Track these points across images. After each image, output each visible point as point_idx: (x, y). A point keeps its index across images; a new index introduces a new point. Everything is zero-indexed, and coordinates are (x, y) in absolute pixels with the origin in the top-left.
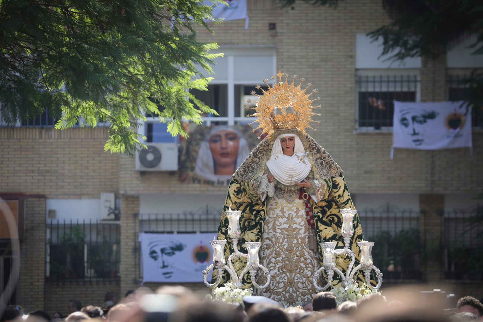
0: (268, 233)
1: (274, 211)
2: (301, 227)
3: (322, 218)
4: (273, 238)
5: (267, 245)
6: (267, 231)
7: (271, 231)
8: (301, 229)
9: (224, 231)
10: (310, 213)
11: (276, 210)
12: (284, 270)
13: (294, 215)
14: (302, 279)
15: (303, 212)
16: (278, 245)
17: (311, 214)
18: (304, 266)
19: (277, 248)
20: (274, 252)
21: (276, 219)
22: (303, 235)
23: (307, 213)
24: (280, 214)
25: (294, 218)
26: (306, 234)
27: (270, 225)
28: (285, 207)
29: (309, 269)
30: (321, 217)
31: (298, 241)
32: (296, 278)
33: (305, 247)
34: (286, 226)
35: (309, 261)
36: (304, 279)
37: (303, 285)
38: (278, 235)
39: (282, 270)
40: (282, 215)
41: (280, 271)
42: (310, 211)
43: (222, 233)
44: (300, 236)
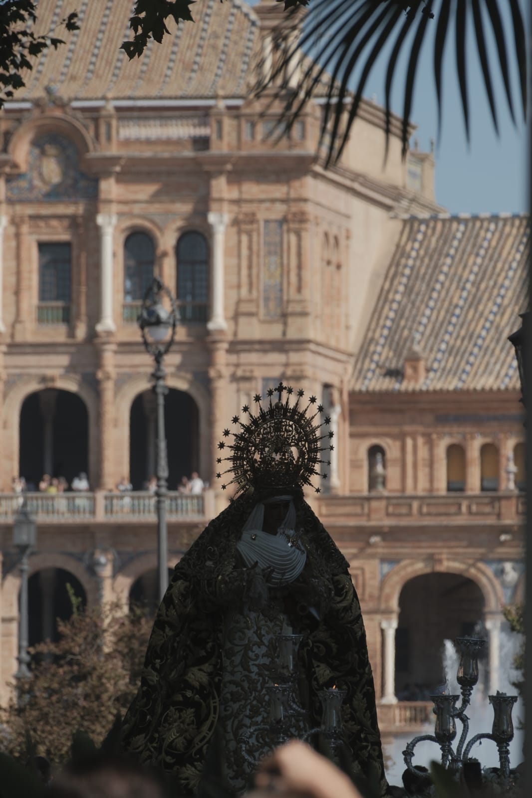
0: (232, 673)
1: (243, 633)
4: (244, 681)
5: (232, 694)
6: (229, 669)
7: (240, 668)
9: (158, 666)
11: (246, 631)
12: (267, 740)
16: (253, 695)
19: (253, 701)
20: (249, 707)
21: (247, 648)
24: (256, 639)
27: (237, 659)
28: (263, 627)
34: (266, 661)
38: (253, 676)
39: (264, 740)
40: (258, 640)
41: (261, 740)
43: (154, 668)
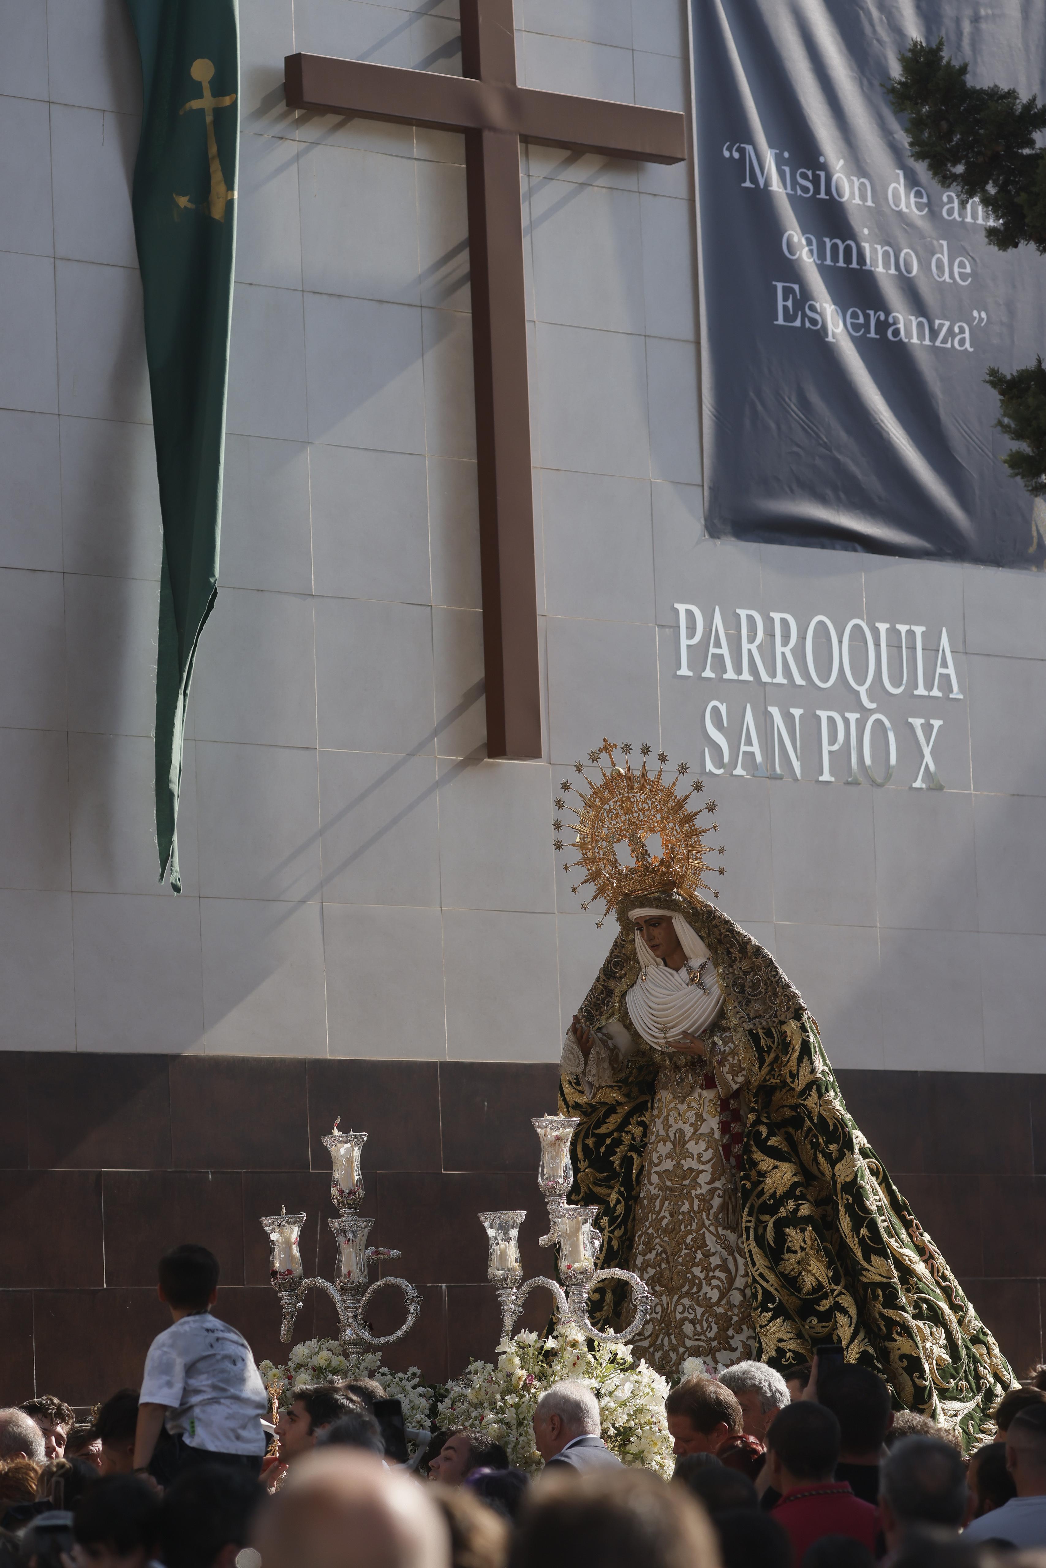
1: (655, 1123)
2: (702, 1167)
3: (767, 1138)
4: (645, 1199)
8: (703, 1171)
10: (732, 1126)
11: (657, 1120)
12: (658, 1288)
13: (688, 1130)
14: (695, 1311)
15: (712, 1123)
16: (650, 1219)
17: (735, 1127)
18: (702, 1276)
19: (649, 1228)
21: (654, 1147)
22: (705, 1189)
23: (724, 1127)
24: (662, 1132)
25: (689, 1141)
26: (717, 1184)
28: (672, 1113)
29: (715, 1282)
30: (764, 1136)
31: (692, 1205)
32: (680, 1308)
33: (707, 1223)
34: (670, 1165)
35: (715, 1261)
36: (700, 1311)
37: (695, 1328)
38: (653, 1190)
40: (664, 1134)
42: (733, 1121)
44: (699, 1191)
